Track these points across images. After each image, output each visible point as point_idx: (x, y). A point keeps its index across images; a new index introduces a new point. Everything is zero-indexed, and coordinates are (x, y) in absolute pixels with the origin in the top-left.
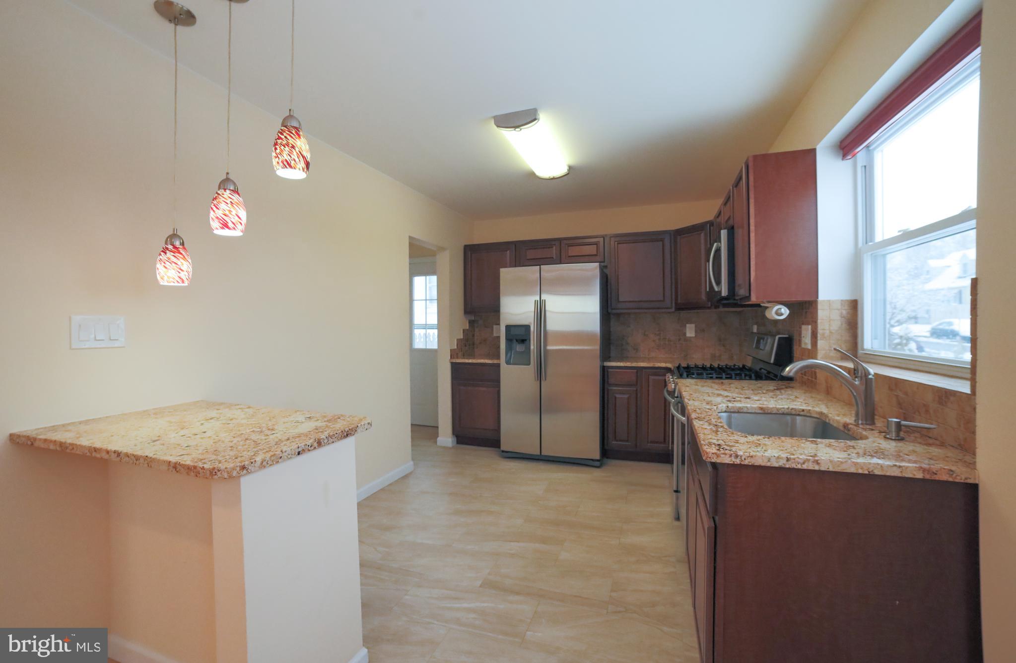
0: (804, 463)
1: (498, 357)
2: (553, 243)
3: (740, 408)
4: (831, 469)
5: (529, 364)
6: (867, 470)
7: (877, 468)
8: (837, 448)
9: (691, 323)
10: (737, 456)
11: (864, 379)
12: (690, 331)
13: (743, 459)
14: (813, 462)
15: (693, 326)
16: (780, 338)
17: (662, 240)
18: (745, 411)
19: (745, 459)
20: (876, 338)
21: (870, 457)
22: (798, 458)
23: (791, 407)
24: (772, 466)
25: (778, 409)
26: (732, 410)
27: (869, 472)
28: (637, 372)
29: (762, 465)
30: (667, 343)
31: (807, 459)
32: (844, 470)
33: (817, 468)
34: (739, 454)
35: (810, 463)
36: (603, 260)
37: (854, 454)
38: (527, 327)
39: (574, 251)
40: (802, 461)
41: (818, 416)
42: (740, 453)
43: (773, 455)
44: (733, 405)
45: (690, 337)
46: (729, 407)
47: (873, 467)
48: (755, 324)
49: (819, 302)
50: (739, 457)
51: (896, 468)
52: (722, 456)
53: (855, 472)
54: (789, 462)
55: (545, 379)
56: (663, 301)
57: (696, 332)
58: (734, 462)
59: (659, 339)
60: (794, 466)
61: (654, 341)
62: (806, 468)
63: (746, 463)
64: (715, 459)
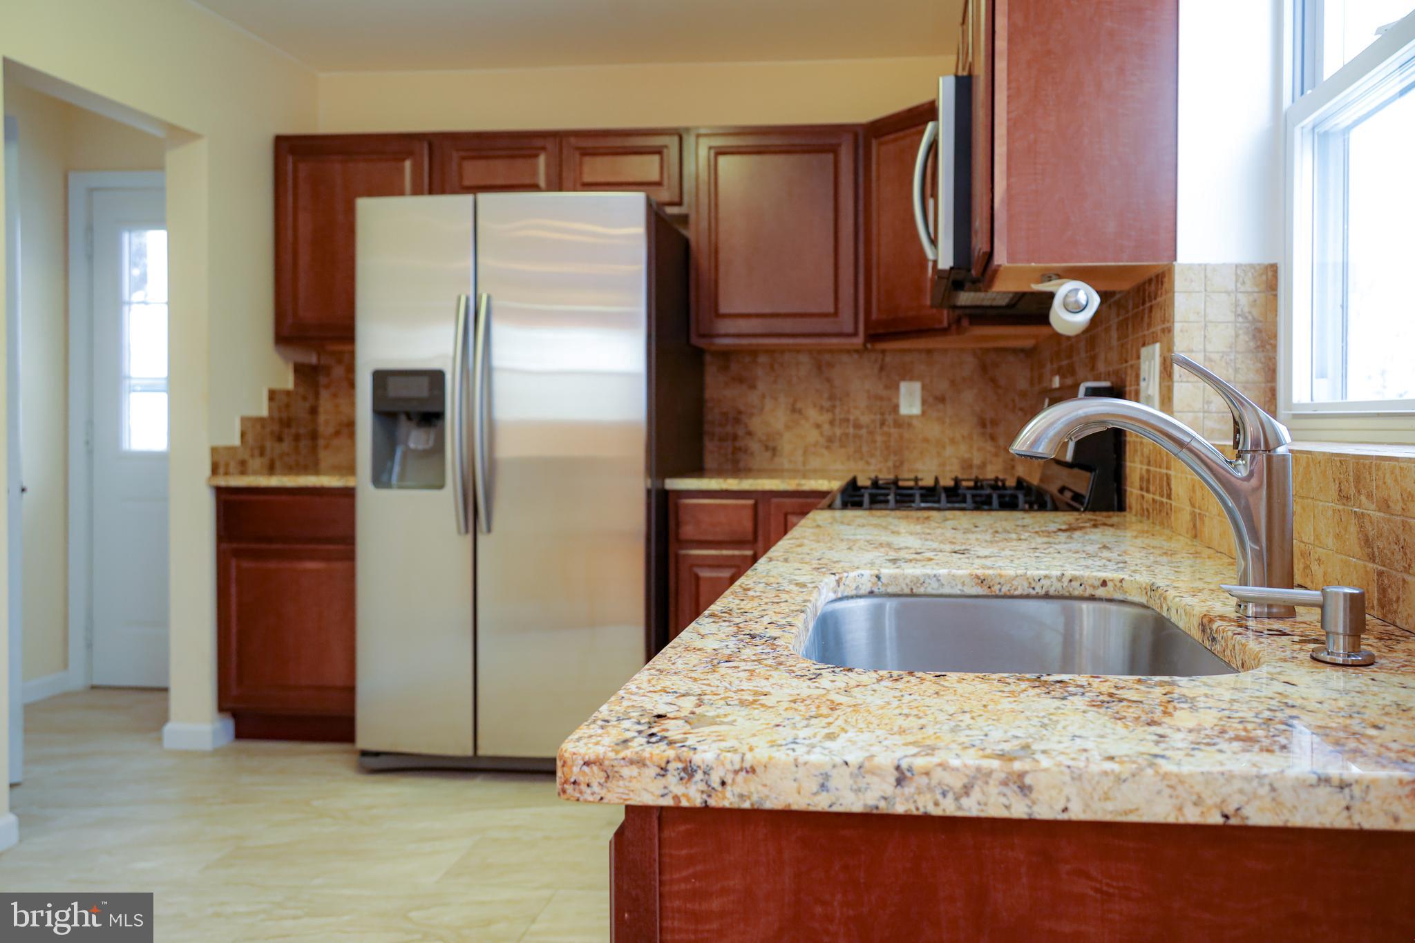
0: (967, 790)
1: (351, 469)
2: (539, 143)
3: (917, 580)
4: (1077, 813)
5: (441, 486)
6: (1216, 806)
7: (1255, 796)
8: (1132, 712)
9: (912, 379)
10: (689, 771)
11: (1262, 458)
12: (910, 400)
13: (716, 783)
14: (1005, 783)
15: (917, 386)
16: (1087, 389)
17: (834, 150)
18: (930, 591)
19: (723, 783)
20: (1323, 375)
21: (1236, 745)
22: (943, 766)
23: (1070, 572)
24: (836, 809)
25: (1032, 582)
26: (890, 590)
27: (1226, 817)
28: (755, 506)
29: (795, 807)
30: (851, 430)
31: (979, 769)
32: (1126, 813)
33: (1019, 810)
34: (697, 759)
35: (993, 789)
36: (676, 199)
37: (1180, 736)
38: (436, 377)
39: (596, 168)
40: (957, 783)
41: (1144, 600)
42: (705, 755)
43: (838, 760)
44: (897, 571)
45: (911, 417)
46: (883, 579)
47: (1241, 791)
48: (1056, 374)
49: (1177, 270)
50: (699, 776)
51: (1328, 789)
52: (627, 772)
53: (1171, 819)
54: (909, 790)
55: (489, 530)
56: (836, 313)
57: (924, 402)
58: (676, 798)
59: (832, 423)
60: (927, 805)
61: (818, 426)
62: (974, 812)
63: (726, 804)
64: (596, 788)
